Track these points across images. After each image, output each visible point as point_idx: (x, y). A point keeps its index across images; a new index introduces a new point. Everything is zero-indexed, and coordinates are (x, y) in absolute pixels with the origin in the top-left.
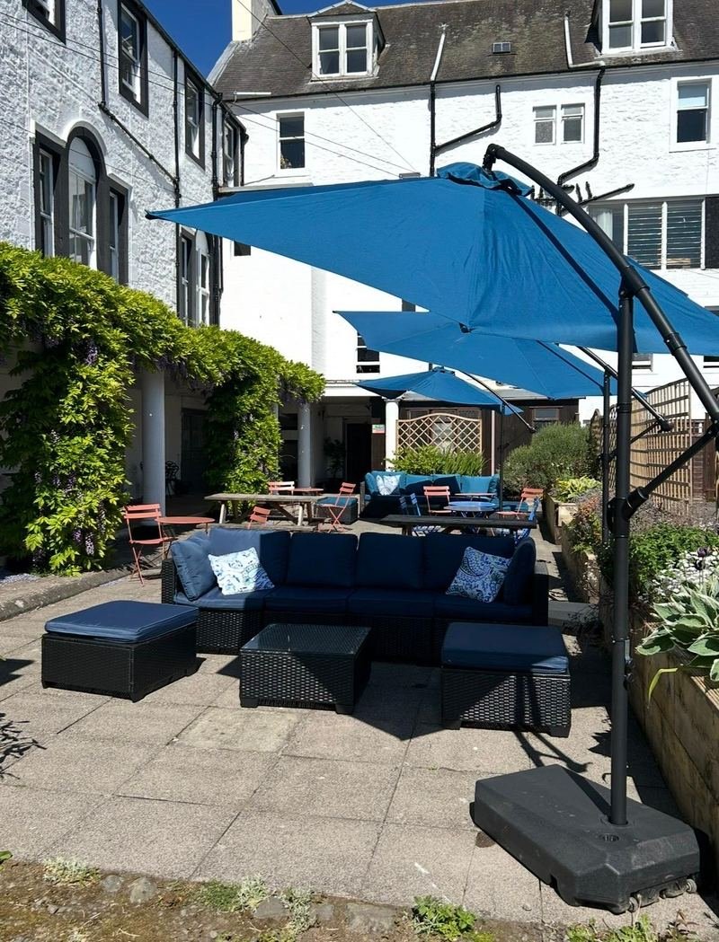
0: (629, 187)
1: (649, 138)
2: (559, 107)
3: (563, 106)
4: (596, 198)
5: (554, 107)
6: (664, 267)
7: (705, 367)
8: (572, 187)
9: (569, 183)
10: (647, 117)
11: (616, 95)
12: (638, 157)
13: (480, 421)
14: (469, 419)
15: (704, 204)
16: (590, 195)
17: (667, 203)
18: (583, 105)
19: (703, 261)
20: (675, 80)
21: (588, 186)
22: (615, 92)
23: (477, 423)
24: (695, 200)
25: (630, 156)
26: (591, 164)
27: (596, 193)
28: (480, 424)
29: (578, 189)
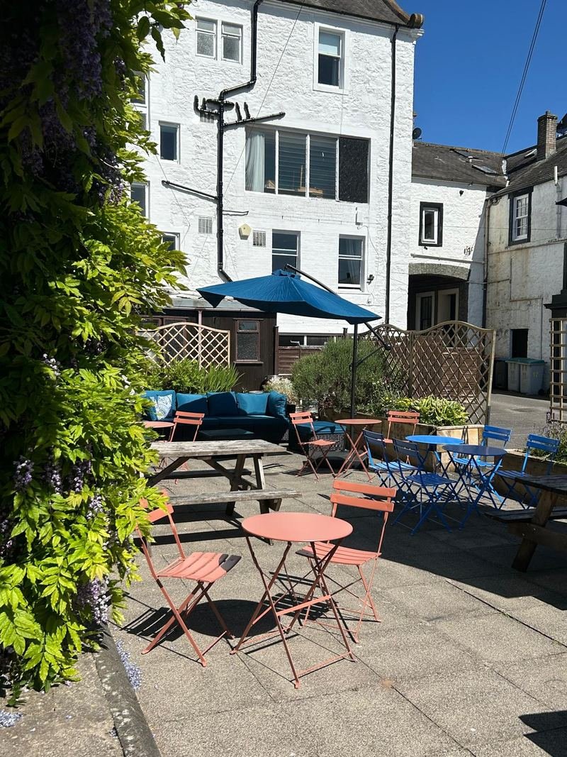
0: (281, 115)
1: (296, 72)
2: (219, 23)
3: (223, 23)
4: (254, 120)
5: (215, 22)
6: (308, 194)
7: (339, 288)
8: (232, 105)
9: (229, 100)
10: (295, 53)
11: (270, 25)
12: (288, 88)
13: (228, 332)
14: (217, 330)
15: (338, 142)
16: (248, 116)
17: (310, 136)
18: (241, 27)
19: (337, 194)
20: (318, 25)
21: (246, 107)
22: (268, 22)
23: (225, 334)
24: (330, 138)
25: (282, 85)
26: (249, 87)
27: (253, 115)
28: (229, 335)
29: (238, 108)
